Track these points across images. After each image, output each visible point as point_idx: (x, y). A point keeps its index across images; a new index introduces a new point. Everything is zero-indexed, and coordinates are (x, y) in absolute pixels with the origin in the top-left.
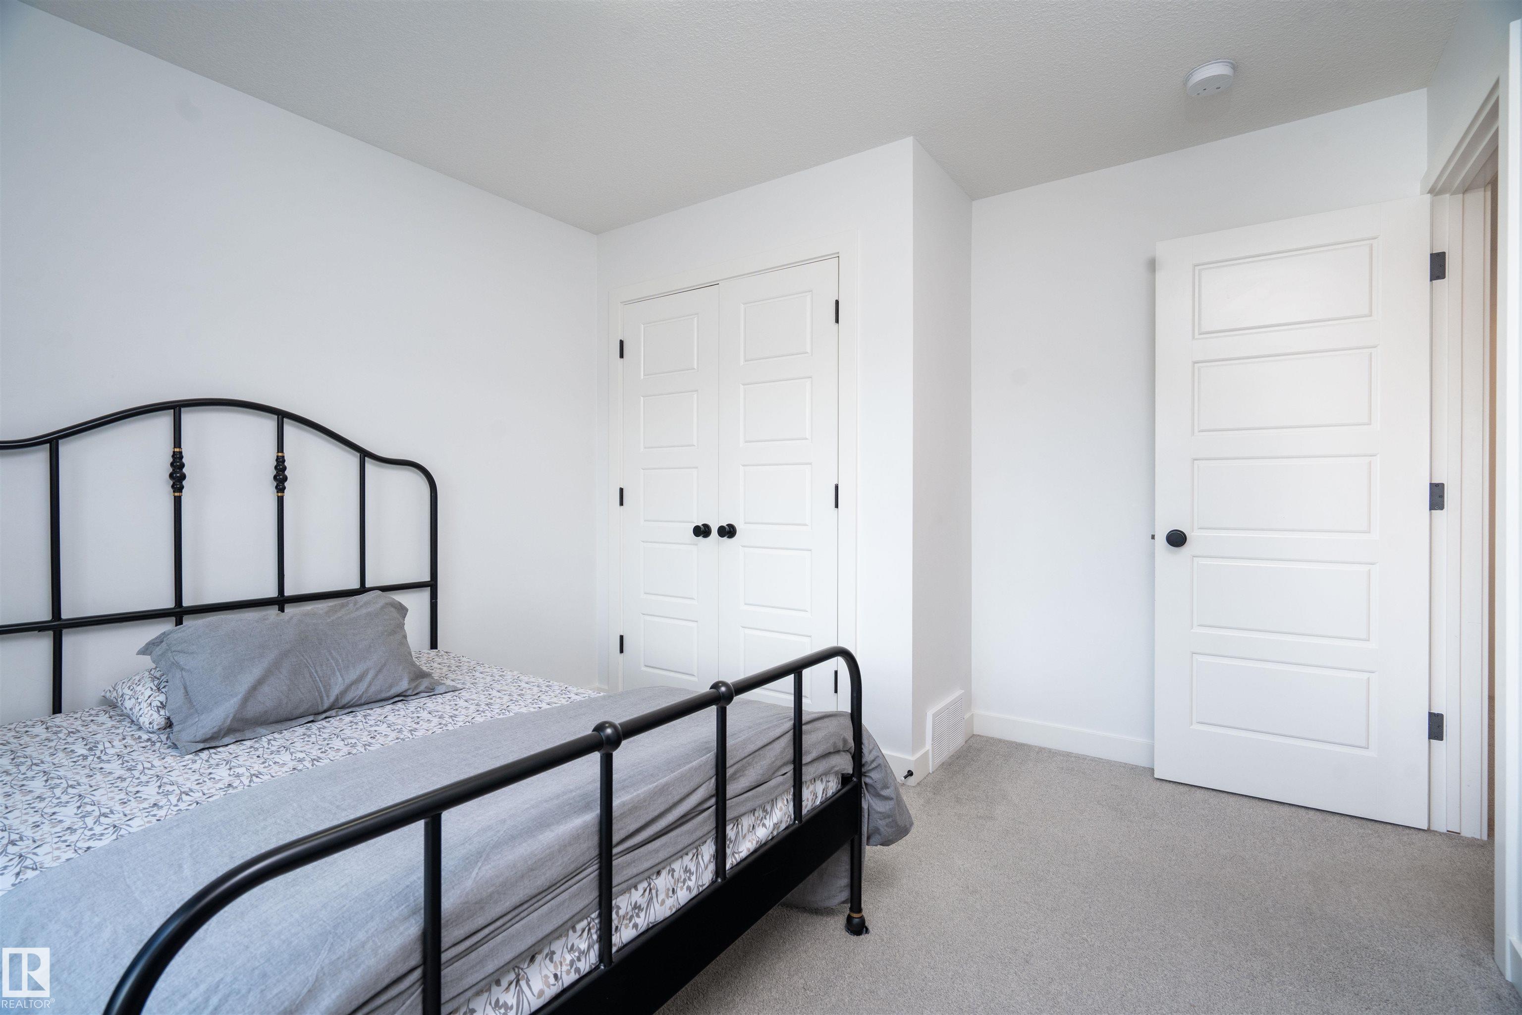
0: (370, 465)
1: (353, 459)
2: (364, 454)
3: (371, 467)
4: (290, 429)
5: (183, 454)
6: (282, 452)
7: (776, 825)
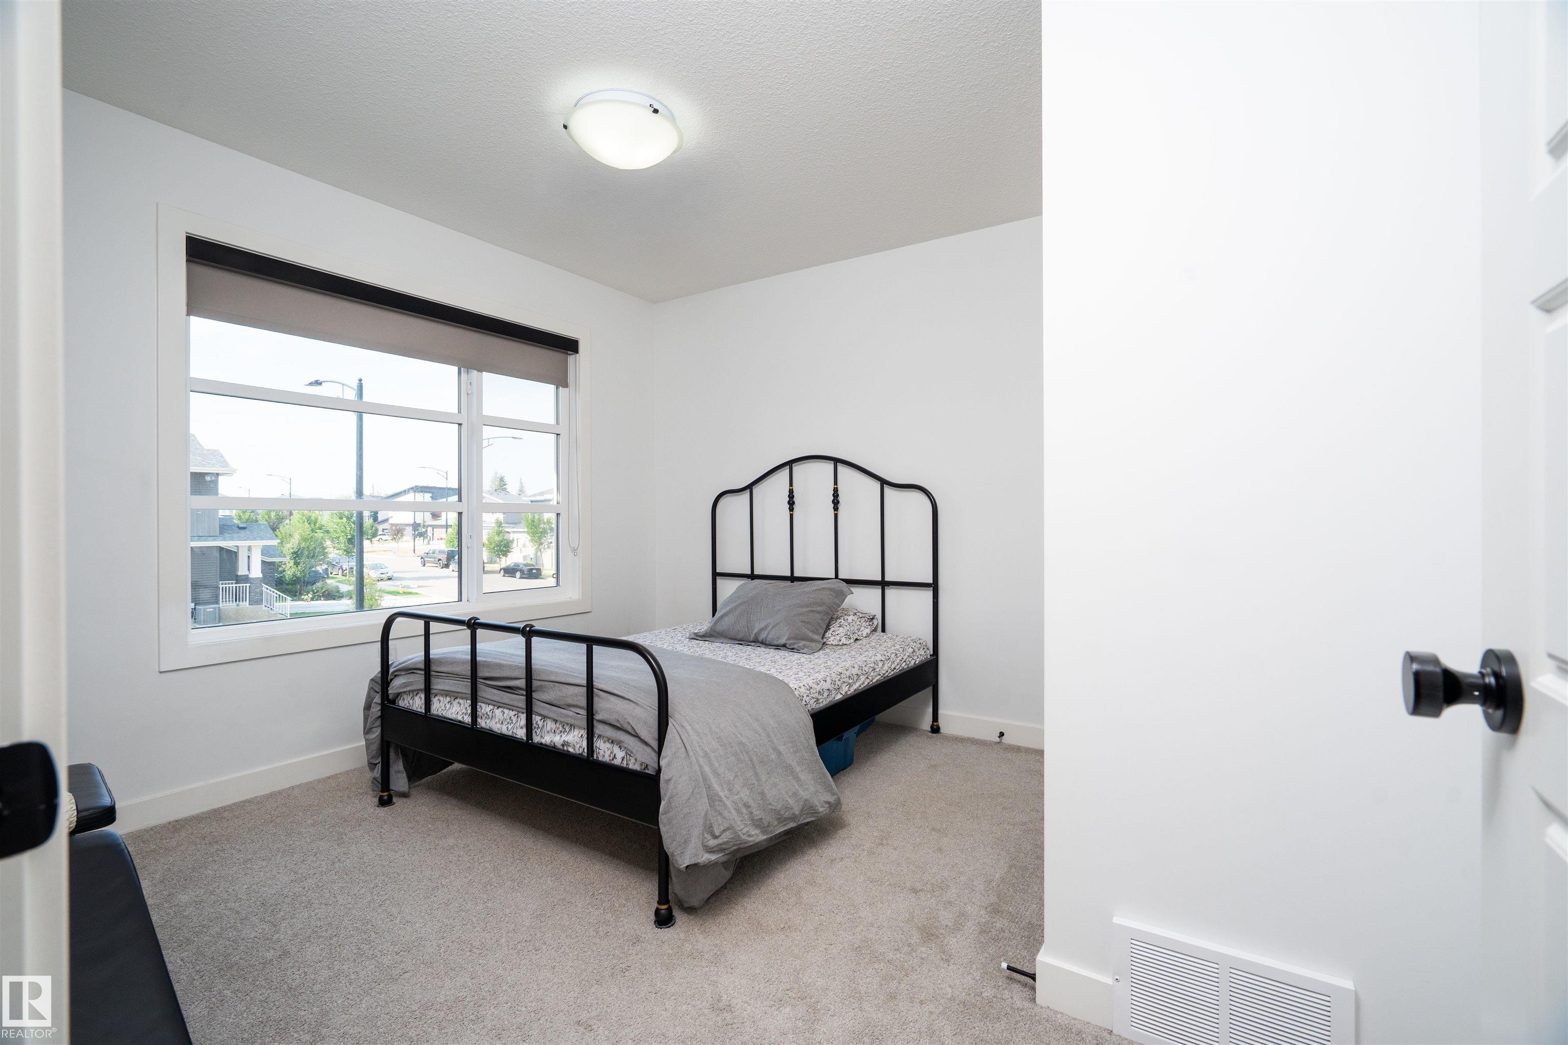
0: (886, 488)
1: (877, 485)
2: (884, 482)
3: (888, 490)
4: (841, 469)
5: (794, 490)
6: (837, 485)
7: (565, 744)
